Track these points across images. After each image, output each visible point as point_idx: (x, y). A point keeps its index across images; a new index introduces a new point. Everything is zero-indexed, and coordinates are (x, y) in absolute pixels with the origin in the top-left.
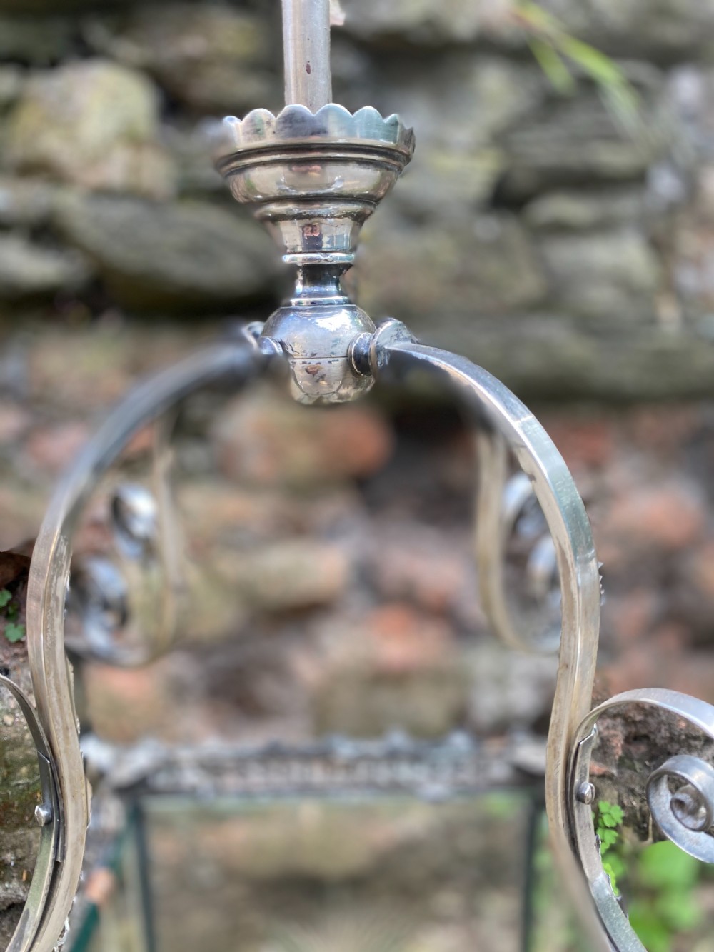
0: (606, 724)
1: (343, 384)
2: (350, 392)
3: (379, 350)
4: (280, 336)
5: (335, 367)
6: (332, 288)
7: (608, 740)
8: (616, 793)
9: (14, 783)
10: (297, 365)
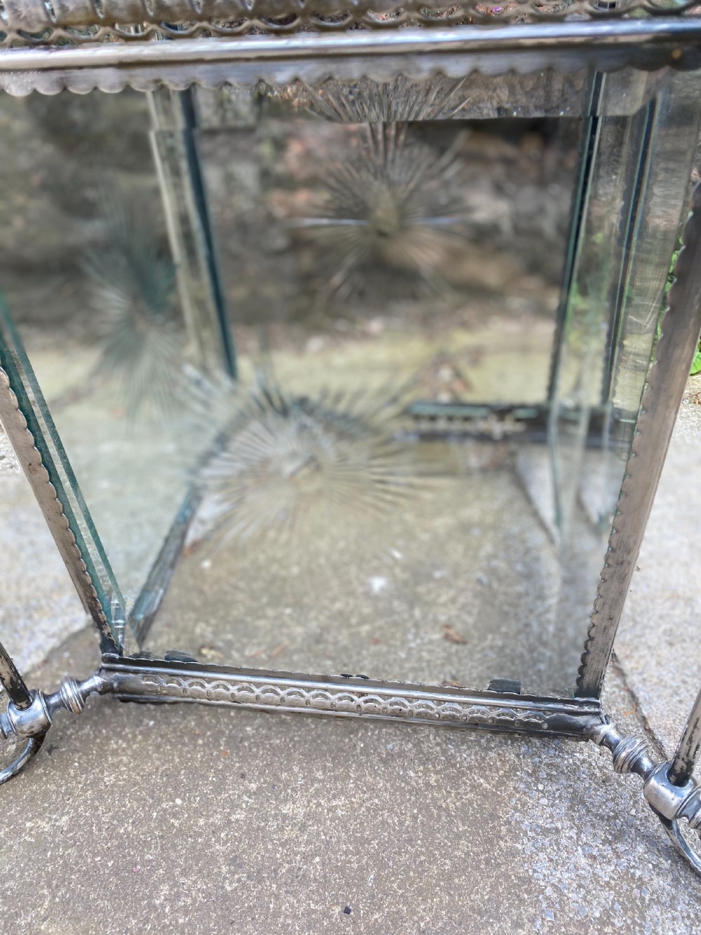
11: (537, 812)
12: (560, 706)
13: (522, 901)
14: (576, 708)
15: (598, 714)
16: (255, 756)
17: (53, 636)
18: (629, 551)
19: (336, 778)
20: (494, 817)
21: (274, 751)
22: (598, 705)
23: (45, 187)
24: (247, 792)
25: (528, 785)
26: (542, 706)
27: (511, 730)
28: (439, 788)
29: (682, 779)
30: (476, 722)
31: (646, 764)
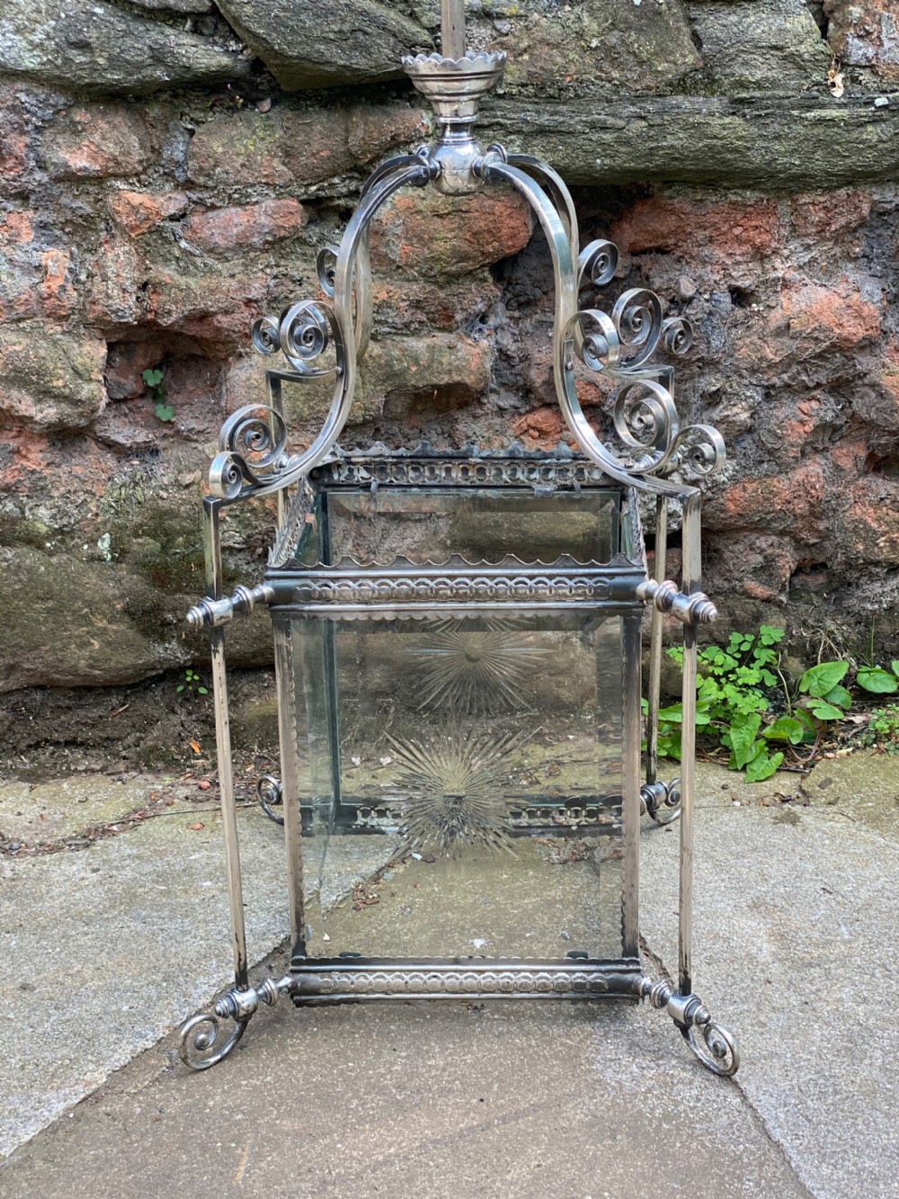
0: (770, 541)
1: (469, 182)
2: (473, 186)
3: (485, 167)
4: (438, 158)
5: (466, 173)
6: (465, 134)
7: (773, 560)
8: (784, 622)
9: (173, 551)
10: (446, 173)
11: (606, 1052)
12: (614, 967)
13: (595, 1089)
14: (624, 967)
15: (638, 971)
16: (401, 1040)
17: (214, 986)
19: (464, 1047)
20: (577, 1056)
21: (415, 1036)
22: (638, 963)
23: (126, 611)
24: (399, 1057)
25: (600, 1041)
26: (603, 968)
27: (585, 996)
28: (538, 1046)
29: (685, 989)
30: (560, 989)
31: (668, 992)
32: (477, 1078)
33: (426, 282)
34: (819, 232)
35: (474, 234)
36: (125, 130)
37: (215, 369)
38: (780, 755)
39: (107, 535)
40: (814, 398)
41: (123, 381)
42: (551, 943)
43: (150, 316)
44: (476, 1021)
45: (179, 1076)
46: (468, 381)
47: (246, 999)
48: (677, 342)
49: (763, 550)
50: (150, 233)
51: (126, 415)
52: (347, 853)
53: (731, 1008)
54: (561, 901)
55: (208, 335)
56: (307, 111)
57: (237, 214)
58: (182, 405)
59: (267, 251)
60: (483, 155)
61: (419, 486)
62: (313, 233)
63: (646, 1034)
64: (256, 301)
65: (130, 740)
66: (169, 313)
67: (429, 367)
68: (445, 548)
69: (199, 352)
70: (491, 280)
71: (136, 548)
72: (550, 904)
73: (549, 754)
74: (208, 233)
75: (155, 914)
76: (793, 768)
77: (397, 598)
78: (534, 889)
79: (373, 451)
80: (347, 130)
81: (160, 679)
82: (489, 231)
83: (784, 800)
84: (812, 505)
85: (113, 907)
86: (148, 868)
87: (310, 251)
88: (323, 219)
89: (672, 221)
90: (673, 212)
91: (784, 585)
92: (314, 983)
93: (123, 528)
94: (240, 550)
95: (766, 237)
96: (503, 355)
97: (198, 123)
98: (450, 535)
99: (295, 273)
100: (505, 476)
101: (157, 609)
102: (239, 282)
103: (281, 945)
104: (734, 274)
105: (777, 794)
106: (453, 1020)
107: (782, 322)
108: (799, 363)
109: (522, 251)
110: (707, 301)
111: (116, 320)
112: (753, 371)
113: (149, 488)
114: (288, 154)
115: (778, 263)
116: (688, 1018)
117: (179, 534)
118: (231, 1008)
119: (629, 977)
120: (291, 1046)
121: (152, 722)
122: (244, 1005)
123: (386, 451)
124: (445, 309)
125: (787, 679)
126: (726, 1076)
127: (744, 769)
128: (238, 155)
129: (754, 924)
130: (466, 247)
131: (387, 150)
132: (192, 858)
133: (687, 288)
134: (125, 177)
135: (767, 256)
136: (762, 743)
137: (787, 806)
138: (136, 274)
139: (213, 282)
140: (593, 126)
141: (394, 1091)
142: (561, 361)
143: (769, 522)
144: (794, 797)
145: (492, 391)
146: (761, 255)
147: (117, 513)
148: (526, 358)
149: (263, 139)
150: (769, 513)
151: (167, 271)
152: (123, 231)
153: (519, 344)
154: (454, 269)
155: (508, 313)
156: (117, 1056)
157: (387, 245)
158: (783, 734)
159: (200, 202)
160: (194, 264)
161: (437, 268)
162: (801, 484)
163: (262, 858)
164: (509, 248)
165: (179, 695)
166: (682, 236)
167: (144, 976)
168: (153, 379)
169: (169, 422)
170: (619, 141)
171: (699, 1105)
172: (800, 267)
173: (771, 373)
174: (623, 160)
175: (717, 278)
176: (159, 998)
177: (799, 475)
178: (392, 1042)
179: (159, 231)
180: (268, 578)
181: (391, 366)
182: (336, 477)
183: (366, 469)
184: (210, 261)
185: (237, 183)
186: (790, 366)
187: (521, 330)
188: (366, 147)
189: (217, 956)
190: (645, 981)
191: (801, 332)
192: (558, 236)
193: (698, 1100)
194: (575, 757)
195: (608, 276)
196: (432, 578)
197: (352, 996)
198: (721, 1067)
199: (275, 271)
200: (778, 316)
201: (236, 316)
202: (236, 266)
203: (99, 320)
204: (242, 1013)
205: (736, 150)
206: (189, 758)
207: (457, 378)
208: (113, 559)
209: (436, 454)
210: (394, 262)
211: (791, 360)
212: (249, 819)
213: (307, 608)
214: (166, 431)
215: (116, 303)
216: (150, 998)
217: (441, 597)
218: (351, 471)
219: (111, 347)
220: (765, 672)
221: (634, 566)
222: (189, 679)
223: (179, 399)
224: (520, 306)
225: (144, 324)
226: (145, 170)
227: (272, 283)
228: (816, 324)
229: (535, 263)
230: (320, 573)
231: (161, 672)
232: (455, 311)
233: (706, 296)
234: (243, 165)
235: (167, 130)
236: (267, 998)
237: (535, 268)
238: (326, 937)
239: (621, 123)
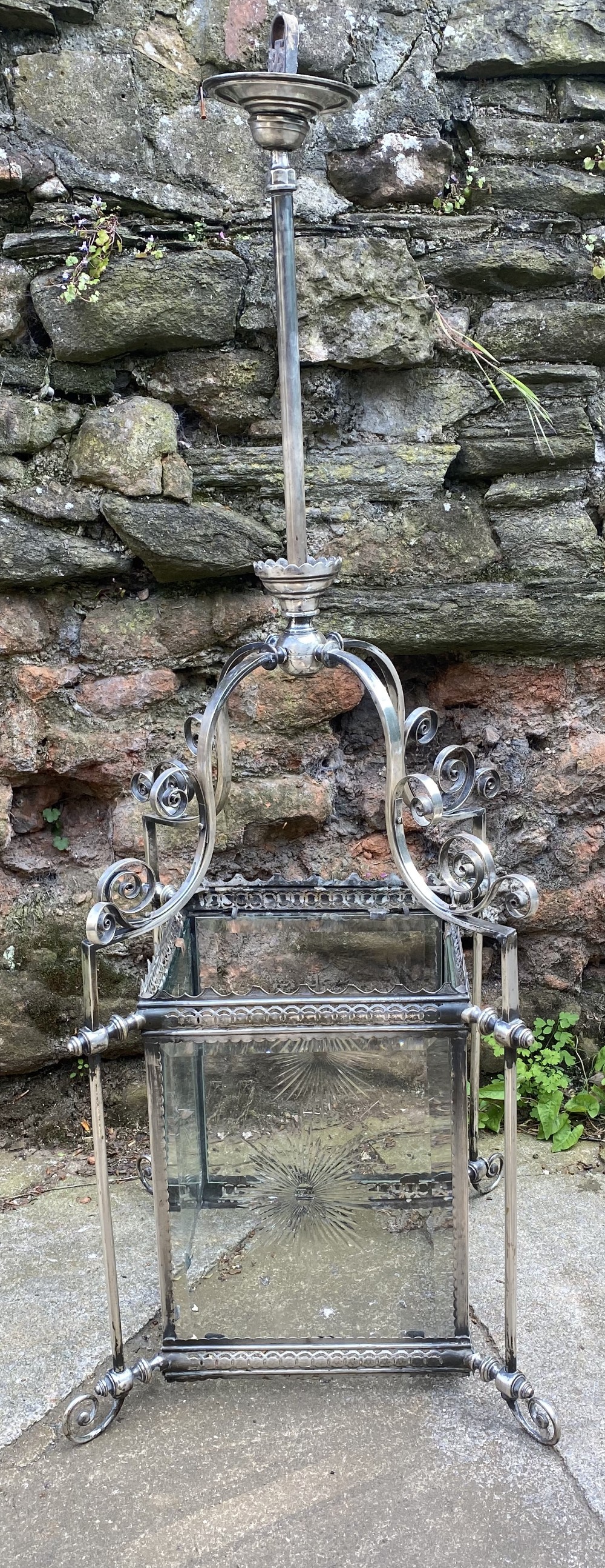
0: (566, 942)
1: (311, 665)
2: (314, 668)
3: (325, 653)
4: (285, 646)
5: (309, 658)
6: (307, 625)
7: (569, 957)
8: (579, 1008)
9: (66, 960)
10: (292, 658)
11: (442, 1421)
12: (448, 1344)
13: (433, 1460)
14: (456, 1344)
15: (469, 1348)
16: (260, 1411)
17: (96, 1358)
18: (463, 1229)
19: (316, 1418)
20: (416, 1426)
21: (272, 1408)
22: (468, 1341)
23: (28, 1011)
24: (259, 1429)
25: (436, 1410)
26: (438, 1345)
27: (423, 1369)
28: (381, 1416)
29: (510, 1366)
30: (401, 1364)
31: (496, 1369)
32: (328, 1450)
33: (278, 734)
34: (599, 690)
35: (317, 695)
36: (28, 616)
37: (103, 807)
38: (580, 1128)
39: (11, 948)
40: (599, 824)
41: (26, 818)
42: (391, 1312)
43: (49, 766)
44: (327, 1391)
45: (64, 1450)
46: (313, 814)
47: (123, 1379)
48: (487, 788)
49: (560, 949)
50: (49, 698)
51: (29, 846)
52: (214, 1224)
53: (551, 1375)
54: (399, 1269)
55: (96, 780)
56: (178, 599)
57: (121, 682)
58: (76, 837)
59: (146, 711)
60: (324, 643)
61: (272, 911)
62: (184, 697)
63: (476, 1402)
64: (137, 752)
65: (31, 1120)
66: (64, 763)
67: (279, 804)
68: (296, 952)
69: (89, 793)
70: (331, 731)
71: (35, 958)
72: (389, 1272)
73: (383, 1126)
74: (97, 697)
75: (47, 1286)
76: (592, 1138)
77: (252, 1023)
78: (375, 1258)
79: (233, 882)
80: (211, 614)
81: (55, 1068)
82: (329, 693)
83: (587, 1169)
84: (599, 911)
85: (11, 1279)
86: (42, 1241)
87: (182, 710)
88: (192, 685)
89: (479, 682)
90: (479, 675)
91: (578, 978)
92: (182, 1361)
93: (24, 941)
94: (124, 957)
95: (555, 694)
96: (342, 791)
97: (88, 609)
98: (300, 941)
99: (169, 729)
100: (344, 902)
101: (53, 1009)
102: (123, 736)
103: (156, 1316)
104: (530, 724)
105: (580, 1163)
106: (306, 1391)
107: (571, 763)
108: (586, 795)
109: (356, 708)
110: (509, 746)
111: (20, 770)
112: (548, 803)
113: (47, 906)
114: (163, 633)
115: (566, 715)
116: (515, 1393)
117: (72, 946)
118: (109, 1388)
119: (461, 1353)
120: (164, 1418)
121: (49, 1104)
122: (121, 1385)
123: (245, 882)
124: (294, 756)
125: (583, 1057)
126: (549, 1445)
127: (551, 1139)
128: (122, 634)
129: (566, 1291)
130: (310, 706)
131: (245, 629)
132: (81, 1231)
133: (492, 736)
134: (28, 654)
135: (557, 710)
136: (565, 1116)
137: (589, 1174)
138: (37, 732)
139: (101, 738)
140: (413, 608)
141: (254, 1464)
142: (393, 816)
143: (565, 926)
144: (594, 1165)
145: (333, 821)
146: (552, 708)
147: (20, 928)
148: (360, 794)
149: (142, 621)
150: (564, 918)
151: (62, 729)
152: (26, 697)
153: (355, 782)
154: (300, 723)
155: (346, 757)
156: (9, 1430)
157: (245, 704)
158: (583, 1109)
159: (91, 673)
160: (85, 723)
161: (287, 723)
162: (590, 894)
163: (140, 1230)
164: (345, 705)
165: (71, 1080)
166: (487, 694)
167: (35, 1348)
168: (51, 816)
169: (65, 851)
170: (435, 620)
171: (525, 1475)
172: (585, 718)
173: (563, 804)
174: (437, 634)
175: (517, 727)
176: (48, 1371)
177: (588, 887)
178: (252, 1413)
179: (56, 696)
180: (140, 1008)
181: (250, 803)
182: (202, 904)
183: (228, 897)
184: (98, 720)
185: (121, 657)
186: (578, 798)
187: (356, 771)
188: (227, 628)
189: (99, 1328)
190: (476, 1357)
191: (587, 771)
192: (388, 709)
193: (525, 1470)
194: (408, 1129)
195: (430, 736)
196: (283, 1005)
197: (217, 1372)
198: (544, 1436)
199: (153, 727)
200: (568, 758)
201: (121, 764)
202: (120, 724)
203: (6, 770)
204: (119, 1392)
205: (530, 626)
206: (80, 1135)
207: (304, 812)
208: (16, 967)
209: (286, 884)
210: (251, 718)
211: (579, 793)
212: (130, 1192)
213: (174, 1033)
214: (62, 859)
215: (20, 756)
216: (40, 1370)
217: (291, 1022)
218: (215, 898)
219: (15, 791)
220: (565, 1052)
221: (459, 993)
222: (80, 1067)
223: (74, 832)
224: (355, 751)
225: (43, 772)
226: (44, 648)
227: (150, 737)
228: (599, 764)
229: (367, 717)
230: (185, 1003)
231: (57, 1062)
232: (301, 756)
233: (508, 742)
234: (125, 643)
235: (63, 615)
236: (141, 1376)
237: (367, 721)
238: (195, 1308)
239: (435, 605)
